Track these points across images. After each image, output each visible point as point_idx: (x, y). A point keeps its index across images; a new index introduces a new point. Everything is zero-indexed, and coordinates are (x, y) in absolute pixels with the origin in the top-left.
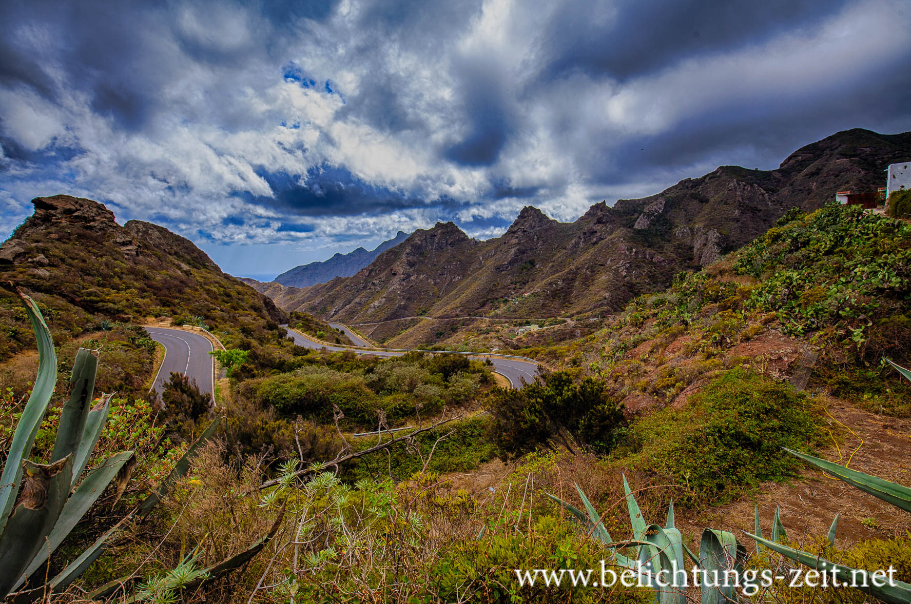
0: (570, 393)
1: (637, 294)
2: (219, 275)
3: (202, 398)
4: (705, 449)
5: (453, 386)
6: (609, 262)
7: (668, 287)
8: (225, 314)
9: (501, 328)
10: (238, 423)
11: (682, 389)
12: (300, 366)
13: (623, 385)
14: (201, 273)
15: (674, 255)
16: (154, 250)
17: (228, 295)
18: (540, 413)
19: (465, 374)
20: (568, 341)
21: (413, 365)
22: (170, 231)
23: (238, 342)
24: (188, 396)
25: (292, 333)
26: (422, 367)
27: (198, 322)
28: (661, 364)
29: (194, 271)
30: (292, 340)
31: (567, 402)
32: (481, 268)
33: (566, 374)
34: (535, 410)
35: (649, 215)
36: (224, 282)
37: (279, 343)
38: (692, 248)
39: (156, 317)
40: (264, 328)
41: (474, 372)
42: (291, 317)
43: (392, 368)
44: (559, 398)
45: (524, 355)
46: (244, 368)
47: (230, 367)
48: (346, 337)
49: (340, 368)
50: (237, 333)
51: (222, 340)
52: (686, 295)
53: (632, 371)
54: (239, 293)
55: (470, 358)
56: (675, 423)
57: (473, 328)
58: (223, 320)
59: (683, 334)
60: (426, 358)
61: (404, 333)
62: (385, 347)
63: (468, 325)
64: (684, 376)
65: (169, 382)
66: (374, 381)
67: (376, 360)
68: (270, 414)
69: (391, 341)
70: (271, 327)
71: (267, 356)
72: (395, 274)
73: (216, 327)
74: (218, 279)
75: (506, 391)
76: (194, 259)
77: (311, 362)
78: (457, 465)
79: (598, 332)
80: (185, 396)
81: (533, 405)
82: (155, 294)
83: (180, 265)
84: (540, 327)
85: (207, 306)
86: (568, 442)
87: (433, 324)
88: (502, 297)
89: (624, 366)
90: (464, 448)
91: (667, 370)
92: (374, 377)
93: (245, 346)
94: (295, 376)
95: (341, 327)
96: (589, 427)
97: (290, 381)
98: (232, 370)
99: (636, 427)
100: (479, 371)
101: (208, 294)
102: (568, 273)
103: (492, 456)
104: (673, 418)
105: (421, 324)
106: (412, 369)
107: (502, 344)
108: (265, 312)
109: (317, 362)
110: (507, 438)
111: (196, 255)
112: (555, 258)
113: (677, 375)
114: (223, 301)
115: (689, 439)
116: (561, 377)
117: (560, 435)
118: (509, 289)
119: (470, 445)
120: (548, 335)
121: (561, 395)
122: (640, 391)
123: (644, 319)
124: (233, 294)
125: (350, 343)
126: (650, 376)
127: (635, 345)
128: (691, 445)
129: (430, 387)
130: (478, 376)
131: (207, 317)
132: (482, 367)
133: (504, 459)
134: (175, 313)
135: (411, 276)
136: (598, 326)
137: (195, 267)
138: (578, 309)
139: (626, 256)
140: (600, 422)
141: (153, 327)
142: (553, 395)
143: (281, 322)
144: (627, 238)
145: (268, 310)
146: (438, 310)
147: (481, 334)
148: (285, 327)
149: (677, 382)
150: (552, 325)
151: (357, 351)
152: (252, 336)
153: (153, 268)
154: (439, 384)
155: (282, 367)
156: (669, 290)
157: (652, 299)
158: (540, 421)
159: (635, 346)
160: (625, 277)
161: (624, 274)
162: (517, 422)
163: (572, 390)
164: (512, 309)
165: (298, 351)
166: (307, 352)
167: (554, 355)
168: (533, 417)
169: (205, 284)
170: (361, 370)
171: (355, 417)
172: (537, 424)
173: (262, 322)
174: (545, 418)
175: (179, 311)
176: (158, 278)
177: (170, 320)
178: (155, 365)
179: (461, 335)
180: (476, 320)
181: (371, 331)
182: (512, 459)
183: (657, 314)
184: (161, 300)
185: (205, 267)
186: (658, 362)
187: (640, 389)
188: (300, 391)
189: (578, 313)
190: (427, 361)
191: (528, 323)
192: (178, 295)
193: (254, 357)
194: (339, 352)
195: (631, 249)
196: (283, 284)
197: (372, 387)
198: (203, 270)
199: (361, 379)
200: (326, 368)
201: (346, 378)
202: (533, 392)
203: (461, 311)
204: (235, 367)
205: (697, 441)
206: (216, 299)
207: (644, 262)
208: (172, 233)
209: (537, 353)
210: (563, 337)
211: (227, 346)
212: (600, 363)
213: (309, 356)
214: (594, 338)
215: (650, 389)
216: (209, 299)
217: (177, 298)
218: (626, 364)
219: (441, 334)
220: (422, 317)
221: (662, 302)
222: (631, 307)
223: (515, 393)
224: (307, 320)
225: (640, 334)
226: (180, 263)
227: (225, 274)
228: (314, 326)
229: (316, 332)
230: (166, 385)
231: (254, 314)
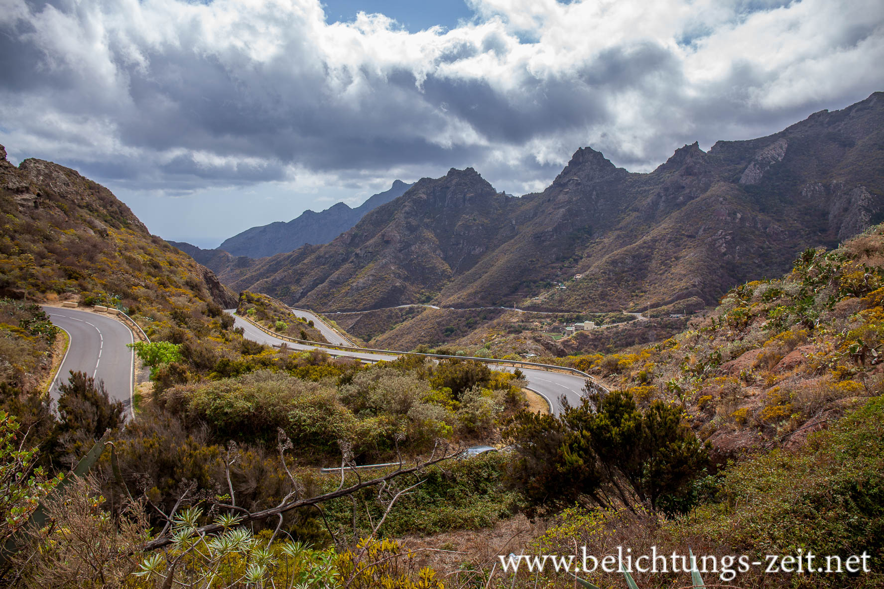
0: (632, 424)
1: (741, 281)
2: (144, 237)
3: (112, 408)
4: (831, 514)
5: (465, 406)
6: (701, 232)
7: (787, 271)
8: (151, 292)
9: (539, 325)
10: (157, 445)
11: (800, 423)
12: (249, 369)
13: (712, 414)
14: (120, 234)
15: (797, 224)
16: (58, 201)
17: (156, 266)
18: (586, 451)
19: (485, 391)
20: (637, 347)
21: (409, 375)
22: (82, 174)
23: (166, 331)
24: (92, 404)
25: (240, 322)
26: (421, 377)
27: (114, 301)
28: (770, 385)
29: (111, 231)
30: (241, 332)
31: (628, 437)
32: (513, 237)
33: (626, 395)
34: (579, 447)
35: (762, 165)
36: (152, 248)
37: (224, 336)
38: (825, 214)
39: (59, 293)
40: (203, 313)
41: (496, 388)
42: (241, 300)
43: (378, 377)
44: (615, 430)
45: (571, 365)
46: (173, 369)
47: (155, 367)
48: (316, 330)
49: (304, 375)
50: (165, 319)
51: (145, 328)
52: (812, 284)
53: (726, 395)
54: (171, 264)
55: (492, 368)
56: (786, 473)
57: (499, 324)
58: (148, 300)
59: (805, 342)
60: (427, 365)
61: (398, 327)
62: (371, 347)
63: (491, 319)
64: (803, 404)
65: (67, 383)
66: (351, 395)
67: (357, 365)
68: (202, 435)
69: (380, 338)
70: (213, 313)
71: (204, 352)
72: (387, 242)
73: (139, 309)
74: (143, 243)
75: (537, 418)
76: (111, 214)
77: (265, 364)
78: (465, 520)
79: (682, 335)
80: (87, 404)
81: (576, 439)
82: (58, 262)
83: (93, 222)
84: (597, 324)
85: (128, 280)
86: (627, 494)
87: (441, 316)
88: (542, 280)
89: (716, 385)
90: (476, 496)
91: (779, 394)
92: (353, 389)
93: (175, 338)
94: (242, 383)
95: (310, 316)
96: (656, 474)
97: (235, 390)
98: (158, 371)
99: (729, 476)
100: (503, 387)
101: (129, 263)
102: (641, 247)
103: (515, 509)
104: (783, 466)
105: (424, 314)
106: (406, 380)
107: (540, 347)
108: (206, 292)
109: (273, 365)
110: (535, 485)
111: (115, 208)
112: (622, 224)
113: (793, 402)
114: (149, 274)
115: (805, 497)
116: (619, 399)
117: (615, 484)
118: (553, 268)
119: (485, 492)
120: (608, 338)
121: (618, 425)
122: (737, 423)
123: (749, 317)
124: (163, 264)
125: (322, 340)
126: (753, 402)
127: (734, 356)
128: (808, 508)
129: (432, 407)
130: (501, 394)
131: (126, 296)
132: (509, 382)
133: (530, 515)
134: (85, 289)
135: (410, 245)
136: (681, 327)
137: (113, 226)
138: (654, 300)
139: (726, 223)
140: (673, 467)
141: (53, 306)
142: (607, 426)
143: (227, 306)
144: (729, 197)
145: (210, 289)
146: (449, 296)
147: (510, 332)
148: (232, 312)
149: (792, 411)
150: (614, 322)
151: (330, 351)
152: (186, 323)
153: (57, 225)
154: (445, 404)
155: (225, 370)
156: (788, 276)
157: (760, 288)
158: (585, 462)
159: (734, 358)
160: (725, 254)
161: (723, 250)
162: (552, 463)
163: (635, 419)
164: (556, 297)
165: (248, 348)
166: (261, 349)
167: (614, 368)
168: (575, 457)
169: (126, 249)
170: (335, 379)
171: (323, 444)
172: (580, 467)
173: (200, 304)
174: (594, 458)
175: (90, 286)
176: (63, 239)
177: (77, 297)
178: (55, 360)
179: (481, 333)
180: (503, 311)
181: (351, 323)
182: (541, 515)
183: (767, 311)
184: (66, 270)
185: (127, 226)
186: (766, 383)
187: (737, 420)
188: (249, 404)
189: (652, 306)
190: (430, 369)
191: (579, 319)
192: (88, 263)
193: (186, 353)
194: (305, 352)
195: (735, 214)
196: (232, 253)
197: (348, 404)
198: (123, 230)
199: (334, 391)
200: (286, 373)
201: (313, 389)
202: (578, 419)
203: (482, 298)
204: (162, 366)
205: (818, 502)
206: (140, 270)
207: (753, 232)
208: (83, 178)
209: (591, 363)
210: (630, 340)
211: (153, 337)
212: (681, 380)
213: (264, 354)
214: (675, 344)
215: (752, 421)
216: (131, 271)
217: (87, 268)
218: (720, 382)
219: (452, 331)
220: (426, 306)
221: (776, 293)
222: (729, 300)
223: (549, 419)
224: (262, 304)
225: (741, 339)
226: (93, 219)
227: (153, 237)
228: (271, 313)
229: (274, 321)
230: (63, 388)
231: (190, 293)
